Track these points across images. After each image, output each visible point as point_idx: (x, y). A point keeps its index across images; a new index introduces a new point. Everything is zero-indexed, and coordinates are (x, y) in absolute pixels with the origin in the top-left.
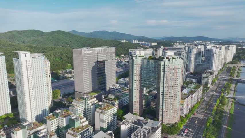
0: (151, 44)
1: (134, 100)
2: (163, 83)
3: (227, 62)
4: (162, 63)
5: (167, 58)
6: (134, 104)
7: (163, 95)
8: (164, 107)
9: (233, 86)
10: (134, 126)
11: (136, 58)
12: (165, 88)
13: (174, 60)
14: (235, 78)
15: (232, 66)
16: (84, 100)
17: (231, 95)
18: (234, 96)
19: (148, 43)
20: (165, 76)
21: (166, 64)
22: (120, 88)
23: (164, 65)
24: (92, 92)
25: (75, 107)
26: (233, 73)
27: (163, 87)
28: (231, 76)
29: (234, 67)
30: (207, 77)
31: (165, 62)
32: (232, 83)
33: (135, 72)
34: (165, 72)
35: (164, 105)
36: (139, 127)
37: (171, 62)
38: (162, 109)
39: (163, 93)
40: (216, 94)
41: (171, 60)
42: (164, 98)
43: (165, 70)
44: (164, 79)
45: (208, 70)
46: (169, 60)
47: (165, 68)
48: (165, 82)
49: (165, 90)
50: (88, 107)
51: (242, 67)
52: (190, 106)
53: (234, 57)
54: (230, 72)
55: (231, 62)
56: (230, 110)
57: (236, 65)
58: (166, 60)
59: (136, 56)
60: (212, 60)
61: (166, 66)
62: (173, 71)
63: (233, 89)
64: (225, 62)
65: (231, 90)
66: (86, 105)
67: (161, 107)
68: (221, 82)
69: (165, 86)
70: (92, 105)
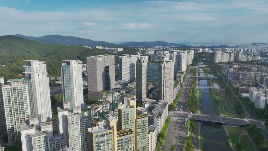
0: (117, 50)
1: (143, 92)
2: (164, 78)
3: (189, 65)
4: (163, 65)
5: (165, 61)
6: (143, 94)
7: (164, 86)
8: (165, 94)
9: (197, 82)
10: (151, 105)
11: (143, 62)
12: (165, 81)
13: (170, 62)
14: (197, 76)
15: (193, 67)
16: (112, 94)
17: (197, 87)
18: (200, 88)
19: (114, 49)
20: (165, 73)
21: (165, 65)
22: (120, 87)
23: (164, 66)
24: (103, 91)
25: (107, 98)
26: (195, 73)
27: (164, 80)
28: (194, 75)
29: (195, 68)
30: (180, 76)
31: (164, 64)
32: (196, 80)
33: (143, 72)
34: (165, 71)
35: (165, 92)
36: (155, 105)
37: (168, 64)
38: (164, 95)
39: (164, 84)
40: (188, 87)
41: (168, 62)
42: (165, 87)
43: (165, 69)
44: (164, 75)
45: (179, 71)
46: (167, 63)
47: (165, 68)
48: (165, 77)
49: (165, 82)
50: (115, 98)
51: (200, 68)
52: (176, 95)
53: (194, 60)
54: (193, 72)
55: (191, 64)
56: (199, 96)
57: (196, 67)
58: (165, 63)
59: (144, 61)
60: (181, 64)
61: (165, 67)
62: (169, 70)
63: (198, 83)
64: (187, 65)
65: (197, 84)
66: (113, 97)
67: (162, 94)
68: (189, 79)
69: (165, 79)
70: (118, 96)
